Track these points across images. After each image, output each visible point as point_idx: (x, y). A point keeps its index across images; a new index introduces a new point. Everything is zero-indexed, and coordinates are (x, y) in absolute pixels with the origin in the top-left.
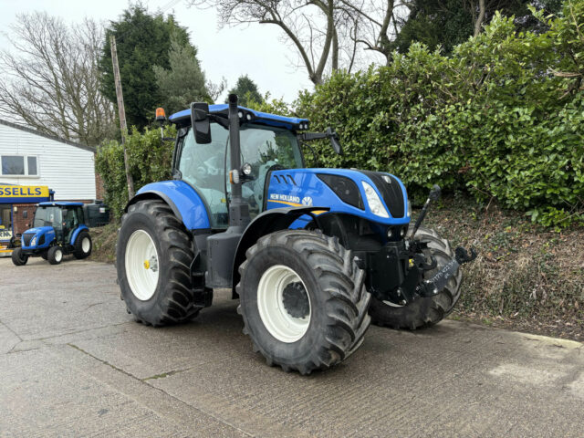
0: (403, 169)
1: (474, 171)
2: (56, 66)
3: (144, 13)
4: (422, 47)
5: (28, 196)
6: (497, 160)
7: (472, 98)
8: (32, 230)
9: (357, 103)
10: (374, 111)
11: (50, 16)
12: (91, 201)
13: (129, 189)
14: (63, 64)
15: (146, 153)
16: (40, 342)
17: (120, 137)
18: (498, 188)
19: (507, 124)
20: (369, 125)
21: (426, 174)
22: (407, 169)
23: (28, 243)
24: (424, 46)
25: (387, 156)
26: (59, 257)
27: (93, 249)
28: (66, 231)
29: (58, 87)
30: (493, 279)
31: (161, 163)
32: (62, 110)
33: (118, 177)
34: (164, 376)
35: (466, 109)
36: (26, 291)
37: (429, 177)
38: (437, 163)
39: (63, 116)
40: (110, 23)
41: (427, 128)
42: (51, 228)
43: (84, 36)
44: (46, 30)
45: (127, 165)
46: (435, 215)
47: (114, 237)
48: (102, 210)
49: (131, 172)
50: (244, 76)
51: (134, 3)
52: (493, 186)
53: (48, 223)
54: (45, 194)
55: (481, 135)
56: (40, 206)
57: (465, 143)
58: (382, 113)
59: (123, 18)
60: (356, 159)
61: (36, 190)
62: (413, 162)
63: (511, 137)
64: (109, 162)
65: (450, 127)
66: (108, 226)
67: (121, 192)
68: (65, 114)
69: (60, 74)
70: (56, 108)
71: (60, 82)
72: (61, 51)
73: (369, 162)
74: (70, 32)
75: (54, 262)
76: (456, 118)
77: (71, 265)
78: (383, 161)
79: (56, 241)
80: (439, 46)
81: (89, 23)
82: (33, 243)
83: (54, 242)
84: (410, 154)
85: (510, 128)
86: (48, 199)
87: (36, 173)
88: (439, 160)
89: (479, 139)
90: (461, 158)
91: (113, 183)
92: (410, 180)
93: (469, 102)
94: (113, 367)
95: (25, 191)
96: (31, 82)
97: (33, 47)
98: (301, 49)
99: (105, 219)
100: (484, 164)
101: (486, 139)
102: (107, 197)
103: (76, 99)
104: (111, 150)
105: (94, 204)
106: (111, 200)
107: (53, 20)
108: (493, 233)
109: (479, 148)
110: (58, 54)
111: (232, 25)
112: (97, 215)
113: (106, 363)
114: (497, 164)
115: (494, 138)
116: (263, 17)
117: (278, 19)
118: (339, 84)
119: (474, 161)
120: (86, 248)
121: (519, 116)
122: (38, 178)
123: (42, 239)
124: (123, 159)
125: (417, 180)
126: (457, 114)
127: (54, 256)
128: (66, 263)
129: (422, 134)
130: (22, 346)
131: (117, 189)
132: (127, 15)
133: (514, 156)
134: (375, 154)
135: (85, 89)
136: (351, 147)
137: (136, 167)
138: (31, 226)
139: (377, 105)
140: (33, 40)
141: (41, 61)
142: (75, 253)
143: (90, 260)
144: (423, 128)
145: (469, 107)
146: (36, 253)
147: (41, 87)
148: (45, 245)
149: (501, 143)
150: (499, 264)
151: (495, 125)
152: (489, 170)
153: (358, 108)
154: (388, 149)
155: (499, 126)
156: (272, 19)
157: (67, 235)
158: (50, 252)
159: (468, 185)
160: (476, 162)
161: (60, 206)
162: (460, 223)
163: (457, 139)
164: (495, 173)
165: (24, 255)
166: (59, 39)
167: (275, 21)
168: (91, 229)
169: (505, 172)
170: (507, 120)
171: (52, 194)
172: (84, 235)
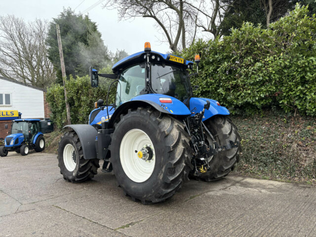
0: (240, 94)
1: (285, 94)
2: (19, 44)
3: (72, 14)
4: (250, 24)
5: (6, 116)
6: (300, 87)
7: (283, 52)
8: (11, 136)
9: (210, 58)
10: (220, 62)
11: (16, 17)
12: (42, 119)
13: (67, 111)
14: (23, 44)
15: (78, 90)
16: (34, 204)
17: (62, 82)
18: (301, 104)
19: (306, 66)
20: (218, 70)
21: (254, 97)
22: (243, 94)
23: (8, 143)
24: (251, 24)
25: (230, 87)
26: (27, 151)
27: (46, 146)
28: (30, 136)
29: (20, 56)
30: (306, 157)
31: (87, 95)
32: (22, 69)
33: (61, 104)
34: (128, 226)
35: (280, 59)
36: (13, 171)
37: (257, 98)
38: (262, 90)
39: (23, 72)
40: (53, 20)
41: (255, 70)
42: (21, 134)
43: (35, 28)
44: (13, 24)
45: (66, 98)
46: (260, 120)
47: (58, 139)
48: (49, 124)
49: (68, 101)
50: (123, 50)
51: (66, 9)
52: (297, 102)
53: (20, 132)
54: (16, 115)
55: (289, 73)
56: (15, 121)
57: (279, 78)
58: (226, 63)
59: (60, 17)
60: (210, 89)
61: (11, 113)
62: (246, 90)
63: (309, 74)
64: (55, 96)
65: (270, 69)
66: (53, 133)
67: (61, 113)
68: (24, 71)
69: (21, 49)
70: (18, 68)
71: (22, 53)
72: (22, 36)
73: (218, 91)
74: (27, 26)
75: (24, 154)
76: (273, 63)
77: (34, 156)
78: (228, 90)
79: (24, 142)
80: (260, 24)
81: (38, 21)
82: (12, 143)
83: (24, 143)
84: (244, 85)
85: (308, 69)
86: (18, 118)
87: (10, 104)
88: (263, 88)
89: (288, 76)
90: (276, 87)
91: (57, 108)
92: (245, 100)
93: (281, 55)
94: (90, 221)
95: (5, 114)
96: (5, 53)
97: (6, 34)
98: (166, 31)
99: (51, 129)
100: (291, 90)
101: (293, 76)
102: (52, 116)
103: (30, 63)
104: (56, 89)
105: (44, 120)
106: (55, 117)
107: (18, 19)
108: (299, 130)
109: (288, 81)
110: (20, 38)
111: (126, 18)
112: (46, 126)
113: (84, 218)
114: (300, 90)
115: (298, 75)
116: (145, 14)
117: (153, 14)
118: (199, 47)
119: (284, 88)
120: (42, 146)
121: (313, 62)
122: (11, 106)
123: (17, 141)
124: (64, 94)
125: (249, 100)
126: (274, 62)
127: (24, 150)
128: (30, 155)
129: (253, 73)
130: (23, 208)
131: (59, 112)
132: (63, 15)
133: (311, 85)
134: (222, 86)
135: (35, 57)
136: (207, 82)
137: (72, 98)
138: (10, 133)
139: (223, 58)
140: (6, 30)
141: (11, 42)
142: (36, 149)
143: (44, 152)
144: (253, 70)
145: (282, 57)
146: (12, 149)
147: (11, 57)
148: (18, 144)
149: (303, 78)
150: (308, 148)
151: (298, 67)
152: (295, 93)
153: (211, 61)
154: (231, 83)
155: (301, 68)
156: (150, 15)
157: (31, 138)
158: (22, 148)
159: (281, 102)
160: (286, 89)
161: (27, 121)
162: (276, 124)
163: (274, 76)
164: (299, 95)
165: (6, 150)
166: (21, 30)
167: (151, 16)
168: (44, 135)
169: (305, 94)
170: (307, 64)
171: (20, 115)
172: (41, 138)
